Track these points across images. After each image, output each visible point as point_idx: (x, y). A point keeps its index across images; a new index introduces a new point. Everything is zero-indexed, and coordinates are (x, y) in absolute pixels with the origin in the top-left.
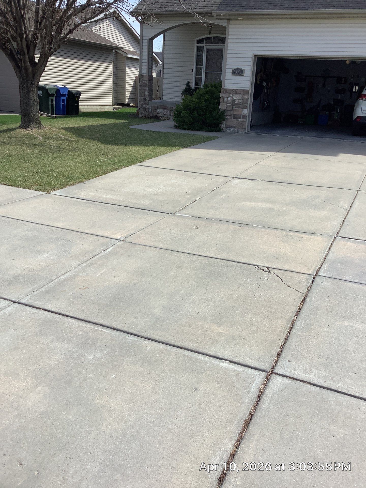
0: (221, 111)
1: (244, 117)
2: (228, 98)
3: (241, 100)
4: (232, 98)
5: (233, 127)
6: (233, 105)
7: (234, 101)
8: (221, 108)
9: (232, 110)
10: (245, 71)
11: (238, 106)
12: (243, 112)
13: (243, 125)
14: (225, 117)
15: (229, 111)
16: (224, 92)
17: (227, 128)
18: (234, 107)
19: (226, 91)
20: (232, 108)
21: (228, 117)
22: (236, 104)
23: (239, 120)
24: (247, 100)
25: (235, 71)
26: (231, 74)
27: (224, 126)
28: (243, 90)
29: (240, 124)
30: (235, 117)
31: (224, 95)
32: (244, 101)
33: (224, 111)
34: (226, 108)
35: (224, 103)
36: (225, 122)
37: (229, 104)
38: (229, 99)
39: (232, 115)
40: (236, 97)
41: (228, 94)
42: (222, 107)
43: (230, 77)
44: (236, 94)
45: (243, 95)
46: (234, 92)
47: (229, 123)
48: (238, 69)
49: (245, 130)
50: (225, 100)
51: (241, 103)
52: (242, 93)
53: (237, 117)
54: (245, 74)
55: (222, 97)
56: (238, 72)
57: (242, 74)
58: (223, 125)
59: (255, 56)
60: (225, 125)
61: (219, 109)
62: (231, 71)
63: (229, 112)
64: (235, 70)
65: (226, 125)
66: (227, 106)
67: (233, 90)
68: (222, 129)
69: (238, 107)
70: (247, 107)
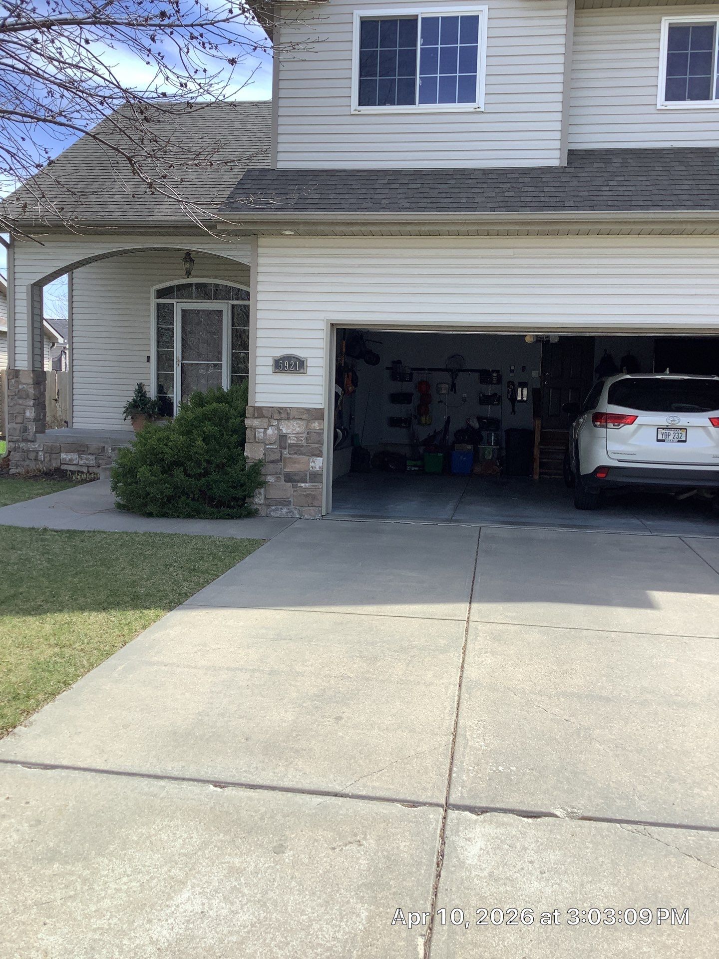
0: (250, 463)
1: (315, 477)
2: (266, 429)
3: (304, 435)
4: (279, 430)
5: (285, 503)
6: (282, 447)
7: (283, 437)
8: (249, 455)
9: (281, 460)
10: (310, 363)
11: (297, 449)
12: (312, 464)
13: (314, 497)
14: (263, 478)
15: (273, 462)
16: (256, 415)
17: (268, 506)
18: (285, 452)
19: (260, 412)
20: (281, 457)
21: (271, 479)
22: (291, 446)
23: (303, 485)
24: (320, 433)
25: (283, 364)
26: (270, 370)
27: (262, 502)
28: (308, 411)
29: (307, 496)
30: (290, 478)
31: (256, 422)
32: (313, 437)
33: (258, 465)
34: (264, 454)
35: (257, 442)
36: (262, 490)
37: (270, 444)
38: (270, 431)
39: (280, 474)
40: (288, 427)
41: (266, 420)
42: (253, 452)
43: (271, 377)
44: (288, 419)
45: (308, 421)
46: (284, 415)
47: (274, 494)
48: (288, 358)
49: (320, 512)
50: (260, 434)
51: (304, 443)
52: (304, 417)
53: (295, 478)
54: (310, 371)
55: (251, 427)
56: (290, 365)
57: (302, 371)
58: (259, 500)
59: (332, 325)
60: (262, 497)
61: (245, 459)
62: (271, 362)
63: (272, 466)
64: (280, 360)
65: (266, 499)
66: (265, 449)
67: (280, 410)
68: (257, 510)
69: (295, 453)
70: (321, 452)
